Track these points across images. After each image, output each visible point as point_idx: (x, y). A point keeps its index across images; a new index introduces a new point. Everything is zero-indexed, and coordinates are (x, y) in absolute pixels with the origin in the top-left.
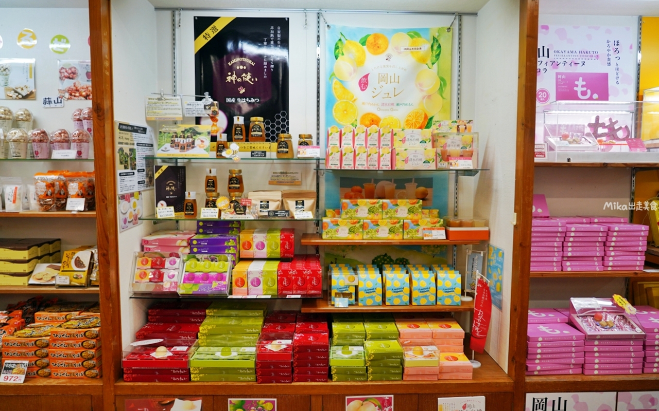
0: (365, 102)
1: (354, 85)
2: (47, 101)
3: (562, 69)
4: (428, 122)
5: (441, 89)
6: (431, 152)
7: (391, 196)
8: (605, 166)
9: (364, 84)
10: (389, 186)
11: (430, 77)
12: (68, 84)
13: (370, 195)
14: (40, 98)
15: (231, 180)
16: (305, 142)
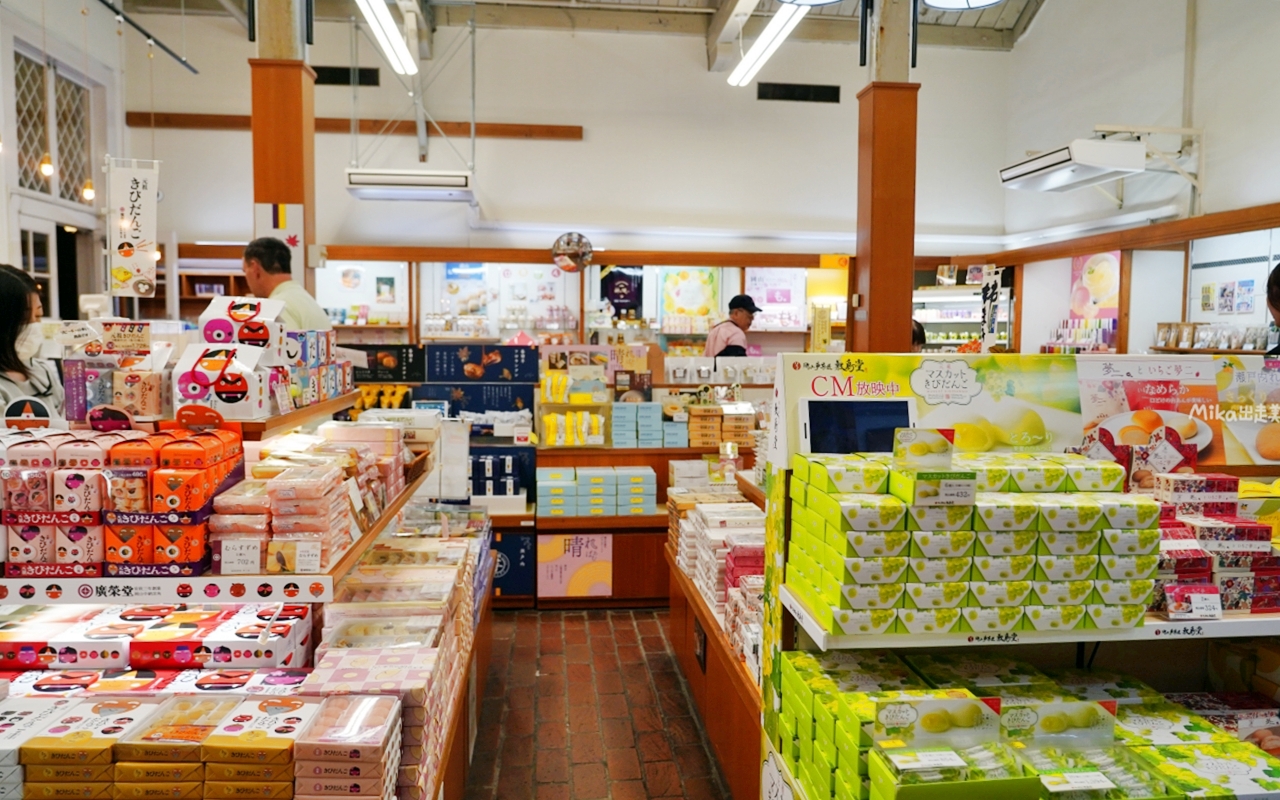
0: (679, 303)
1: (673, 294)
2: (532, 301)
3: (770, 287)
4: (707, 312)
5: (714, 296)
6: (707, 325)
7: (691, 345)
8: (781, 333)
9: (678, 294)
10: (690, 341)
11: (708, 290)
12: (542, 293)
13: (681, 345)
14: (528, 299)
15: (619, 338)
16: (653, 321)
